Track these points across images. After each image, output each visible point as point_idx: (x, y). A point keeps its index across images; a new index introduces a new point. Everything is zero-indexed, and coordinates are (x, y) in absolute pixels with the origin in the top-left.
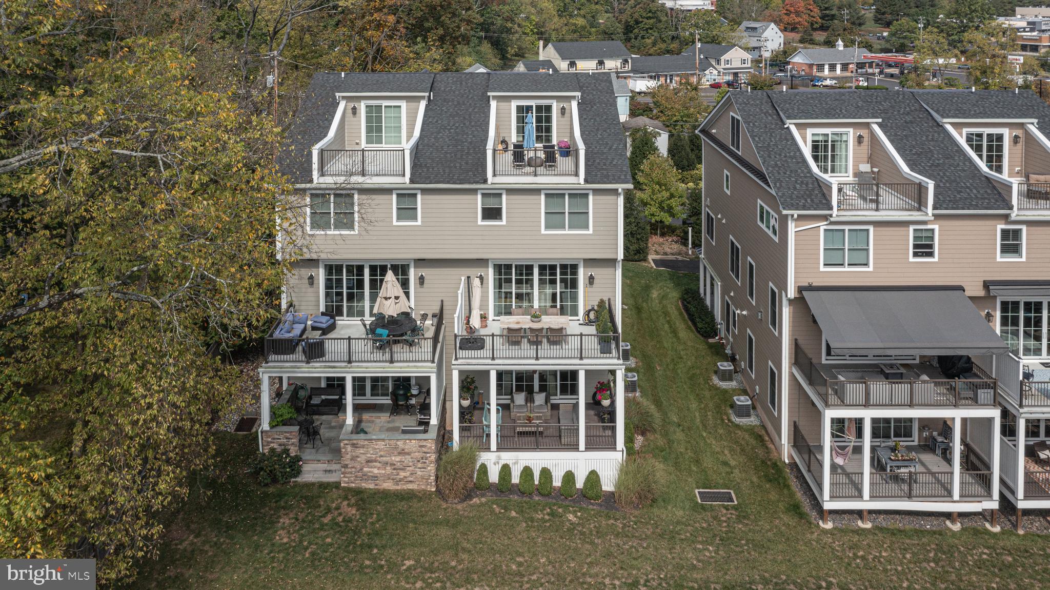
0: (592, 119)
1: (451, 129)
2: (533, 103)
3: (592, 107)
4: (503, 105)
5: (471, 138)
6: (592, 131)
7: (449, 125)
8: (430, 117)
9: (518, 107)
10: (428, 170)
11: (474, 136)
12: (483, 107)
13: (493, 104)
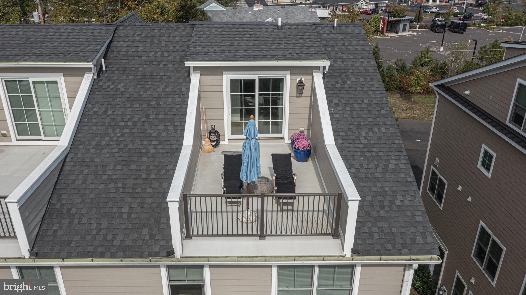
0: (346, 105)
1: (126, 126)
2: (255, 76)
3: (345, 83)
4: (210, 79)
5: (155, 147)
6: (350, 130)
7: (123, 119)
8: (96, 103)
9: (232, 82)
10: (70, 223)
11: (160, 142)
12: (180, 84)
13: (195, 79)
